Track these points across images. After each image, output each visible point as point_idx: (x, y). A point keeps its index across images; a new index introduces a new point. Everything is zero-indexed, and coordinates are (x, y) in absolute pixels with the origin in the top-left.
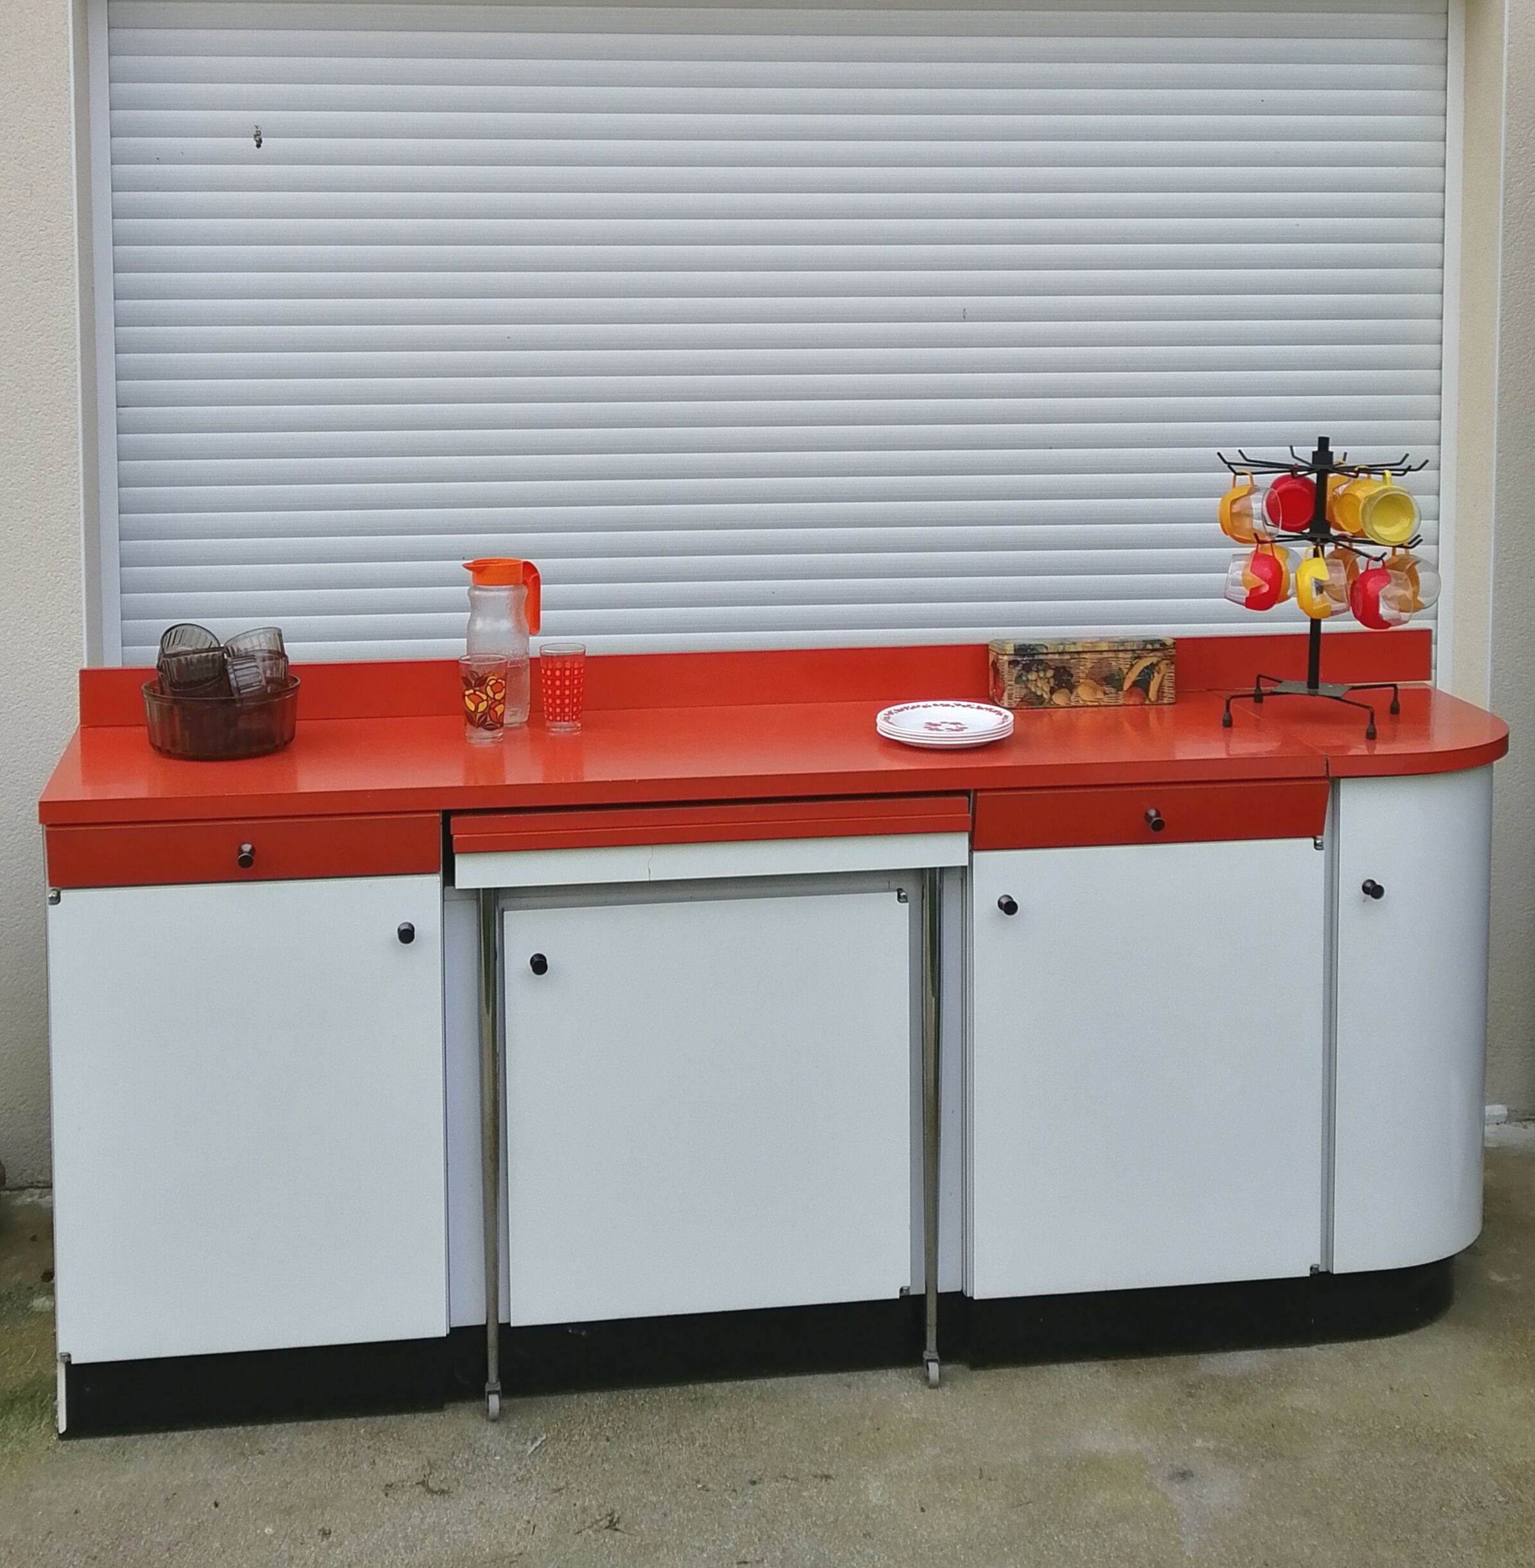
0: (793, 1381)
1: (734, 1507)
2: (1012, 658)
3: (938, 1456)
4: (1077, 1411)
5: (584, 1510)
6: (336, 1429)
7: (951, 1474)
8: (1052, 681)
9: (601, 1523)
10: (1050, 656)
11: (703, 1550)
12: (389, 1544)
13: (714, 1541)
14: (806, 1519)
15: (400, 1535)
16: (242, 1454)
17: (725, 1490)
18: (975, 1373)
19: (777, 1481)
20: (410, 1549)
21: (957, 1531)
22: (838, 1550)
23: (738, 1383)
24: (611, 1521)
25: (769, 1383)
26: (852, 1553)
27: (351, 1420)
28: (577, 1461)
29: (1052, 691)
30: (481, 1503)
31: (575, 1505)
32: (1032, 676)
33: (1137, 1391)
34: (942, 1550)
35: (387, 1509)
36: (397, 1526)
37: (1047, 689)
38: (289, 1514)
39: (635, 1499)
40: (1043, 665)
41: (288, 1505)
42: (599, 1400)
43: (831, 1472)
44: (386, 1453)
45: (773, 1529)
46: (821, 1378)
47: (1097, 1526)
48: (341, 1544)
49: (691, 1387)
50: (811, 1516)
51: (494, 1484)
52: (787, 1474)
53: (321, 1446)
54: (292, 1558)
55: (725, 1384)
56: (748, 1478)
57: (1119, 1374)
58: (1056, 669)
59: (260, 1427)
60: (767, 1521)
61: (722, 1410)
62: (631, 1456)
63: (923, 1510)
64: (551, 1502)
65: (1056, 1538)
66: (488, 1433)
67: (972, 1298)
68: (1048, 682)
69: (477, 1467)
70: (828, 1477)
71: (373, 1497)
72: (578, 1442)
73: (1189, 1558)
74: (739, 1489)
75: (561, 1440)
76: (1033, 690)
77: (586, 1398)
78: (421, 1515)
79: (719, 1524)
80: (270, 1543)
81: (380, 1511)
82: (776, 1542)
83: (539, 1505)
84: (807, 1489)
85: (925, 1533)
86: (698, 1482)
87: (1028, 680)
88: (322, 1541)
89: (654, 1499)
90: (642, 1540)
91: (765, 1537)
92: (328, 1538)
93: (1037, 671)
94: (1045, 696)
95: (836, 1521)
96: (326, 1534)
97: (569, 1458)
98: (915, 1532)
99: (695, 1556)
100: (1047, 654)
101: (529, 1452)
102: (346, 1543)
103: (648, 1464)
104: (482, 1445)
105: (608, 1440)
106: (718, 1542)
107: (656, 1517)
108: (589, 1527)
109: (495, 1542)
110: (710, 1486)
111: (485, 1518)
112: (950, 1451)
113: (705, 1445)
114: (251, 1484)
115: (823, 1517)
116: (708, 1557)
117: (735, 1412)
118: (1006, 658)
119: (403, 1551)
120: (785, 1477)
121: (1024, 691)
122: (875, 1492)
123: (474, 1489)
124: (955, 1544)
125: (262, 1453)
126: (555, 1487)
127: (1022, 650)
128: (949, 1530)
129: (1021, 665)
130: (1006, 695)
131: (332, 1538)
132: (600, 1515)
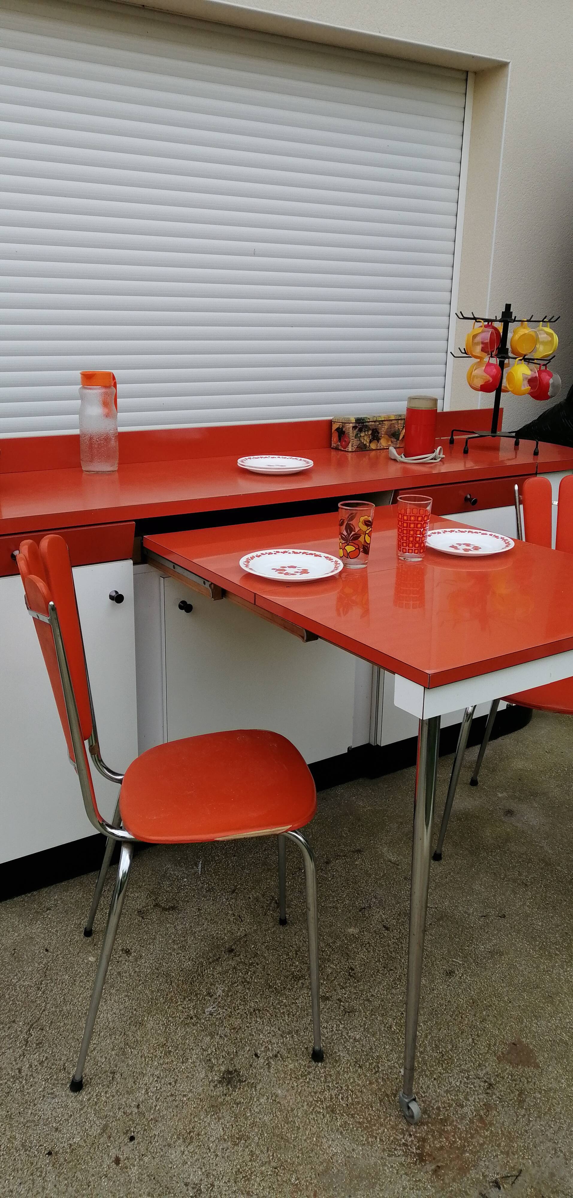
2: (354, 425)
8: (371, 436)
10: (370, 423)
29: (370, 442)
32: (362, 434)
37: (368, 441)
40: (367, 428)
58: (373, 430)
68: (369, 437)
76: (363, 441)
87: (361, 436)
93: (365, 432)
94: (367, 444)
100: (369, 422)
118: (351, 425)
121: (359, 442)
127: (359, 421)
129: (358, 428)
130: (350, 444)
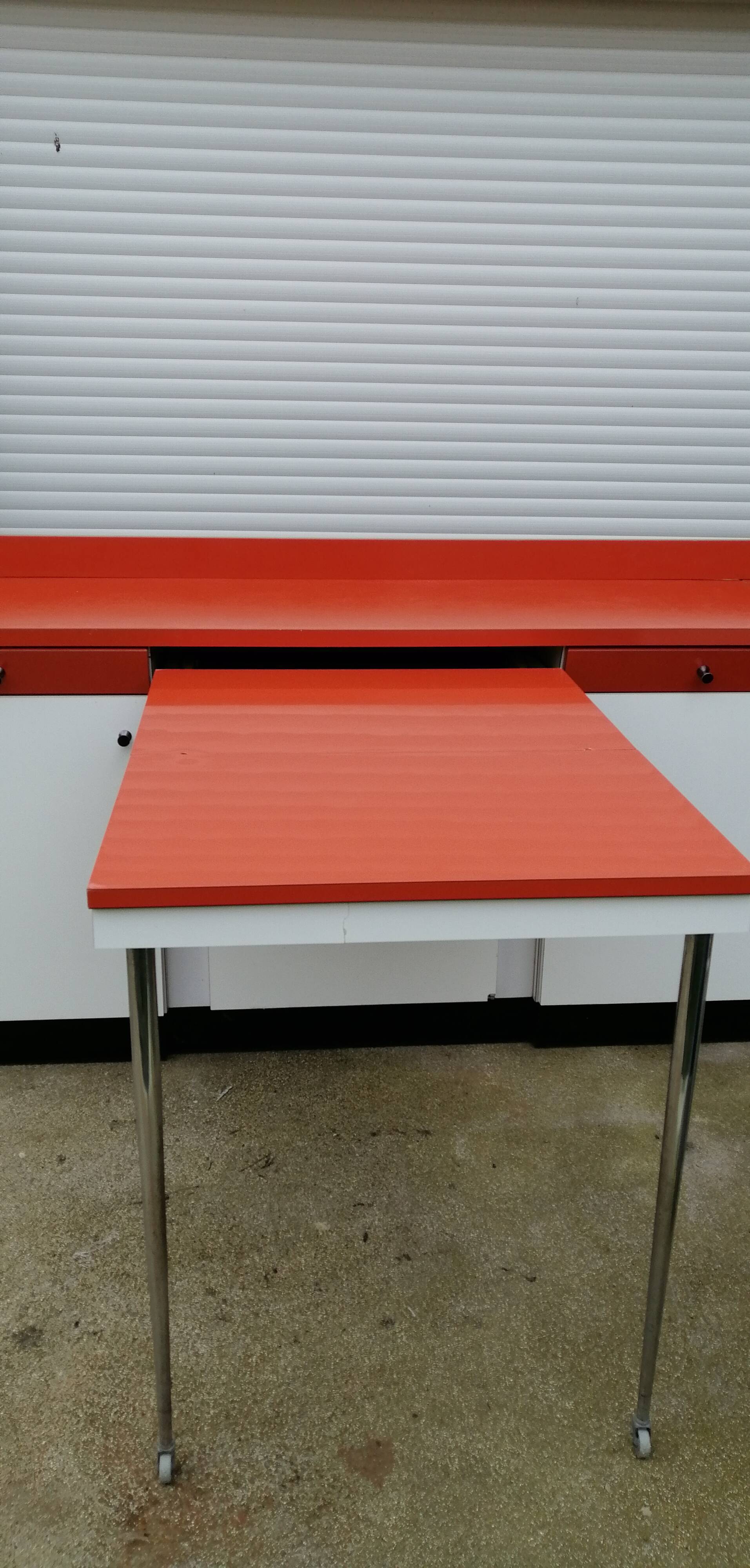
0: (410, 1050)
1: (357, 1155)
3: (508, 1119)
4: (610, 1086)
5: (249, 1150)
6: (88, 1070)
7: (516, 1136)
9: (260, 1163)
11: (330, 1192)
12: (105, 1172)
13: (339, 1184)
14: (408, 1169)
15: (114, 1165)
16: (20, 1088)
17: (353, 1139)
18: (538, 1050)
19: (391, 1134)
20: (119, 1177)
21: (519, 1186)
22: (429, 1198)
23: (372, 1049)
24: (267, 1162)
25: (394, 1050)
26: (439, 1202)
27: (100, 1064)
28: (251, 1108)
30: (177, 1140)
31: (243, 1145)
33: (652, 1071)
34: (506, 1203)
35: (109, 1141)
36: (114, 1156)
38: (40, 1141)
39: (287, 1144)
41: (41, 1133)
42: (274, 1057)
43: (431, 1128)
44: (119, 1093)
45: (383, 1176)
46: (430, 1048)
47: (622, 1189)
48: (71, 1169)
49: (339, 1051)
50: (412, 1166)
51: (189, 1124)
52: (399, 1128)
53: (75, 1084)
54: (33, 1180)
55: (363, 1050)
56: (370, 1129)
57: (639, 1057)
59: (37, 1066)
60: (380, 1168)
61: (359, 1071)
62: (290, 1106)
63: (494, 1166)
64: (227, 1143)
65: (591, 1198)
66: (192, 1081)
67: (538, 1003)
69: (180, 1109)
70: (427, 1133)
71: (101, 1130)
72: (254, 1092)
73: (691, 1223)
74: (363, 1139)
75: (242, 1089)
77: (265, 1056)
78: (133, 1148)
79: (345, 1169)
80: (20, 1165)
81: (104, 1142)
82: (385, 1188)
83: (218, 1145)
84: (411, 1142)
85: (494, 1187)
86: (334, 1131)
88: (58, 1166)
89: (300, 1144)
90: (287, 1180)
91: (377, 1183)
92: (62, 1164)
95: (430, 1172)
96: (61, 1160)
97: (246, 1105)
98: (486, 1188)
99: (323, 1197)
101: (219, 1098)
102: (75, 1169)
103: (300, 1113)
104: (187, 1090)
105: (275, 1092)
106: (342, 1186)
107: (300, 1160)
108: (251, 1166)
109: (180, 1175)
110: (342, 1135)
111: (178, 1153)
112: (517, 1115)
113: (343, 1100)
114: (18, 1114)
115: (420, 1168)
116: (333, 1198)
117: (367, 1073)
119: (113, 1179)
120: (397, 1130)
122: (460, 1149)
123: (174, 1127)
124: (517, 1199)
125: (33, 1088)
126: (231, 1129)
128: (513, 1184)
131: (66, 1165)
132: (260, 1156)
